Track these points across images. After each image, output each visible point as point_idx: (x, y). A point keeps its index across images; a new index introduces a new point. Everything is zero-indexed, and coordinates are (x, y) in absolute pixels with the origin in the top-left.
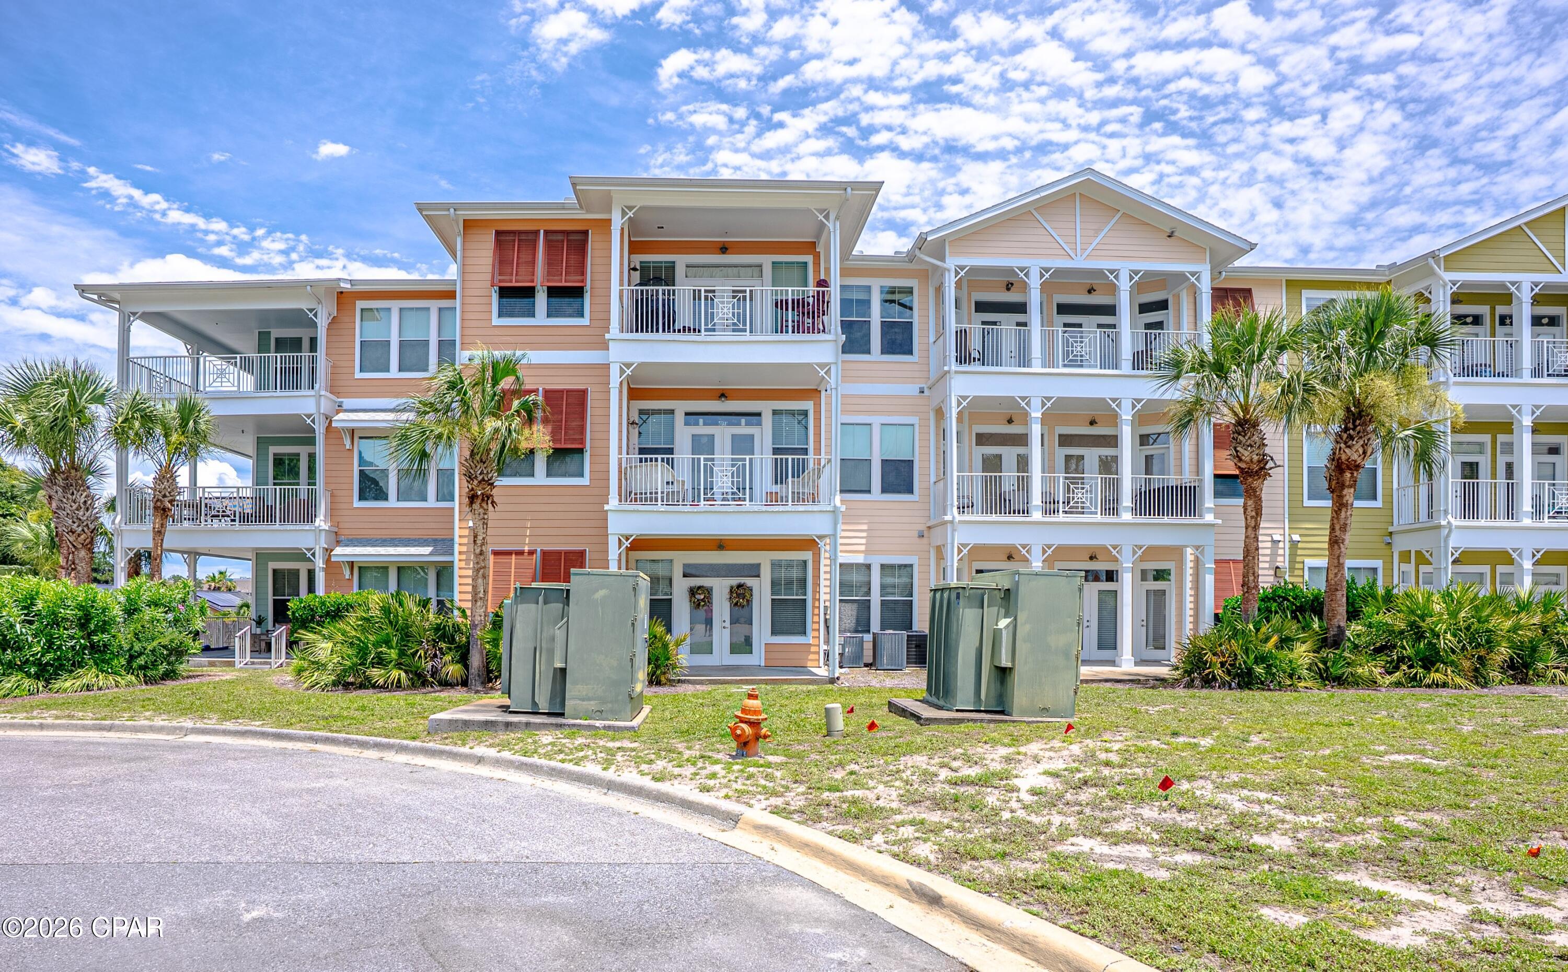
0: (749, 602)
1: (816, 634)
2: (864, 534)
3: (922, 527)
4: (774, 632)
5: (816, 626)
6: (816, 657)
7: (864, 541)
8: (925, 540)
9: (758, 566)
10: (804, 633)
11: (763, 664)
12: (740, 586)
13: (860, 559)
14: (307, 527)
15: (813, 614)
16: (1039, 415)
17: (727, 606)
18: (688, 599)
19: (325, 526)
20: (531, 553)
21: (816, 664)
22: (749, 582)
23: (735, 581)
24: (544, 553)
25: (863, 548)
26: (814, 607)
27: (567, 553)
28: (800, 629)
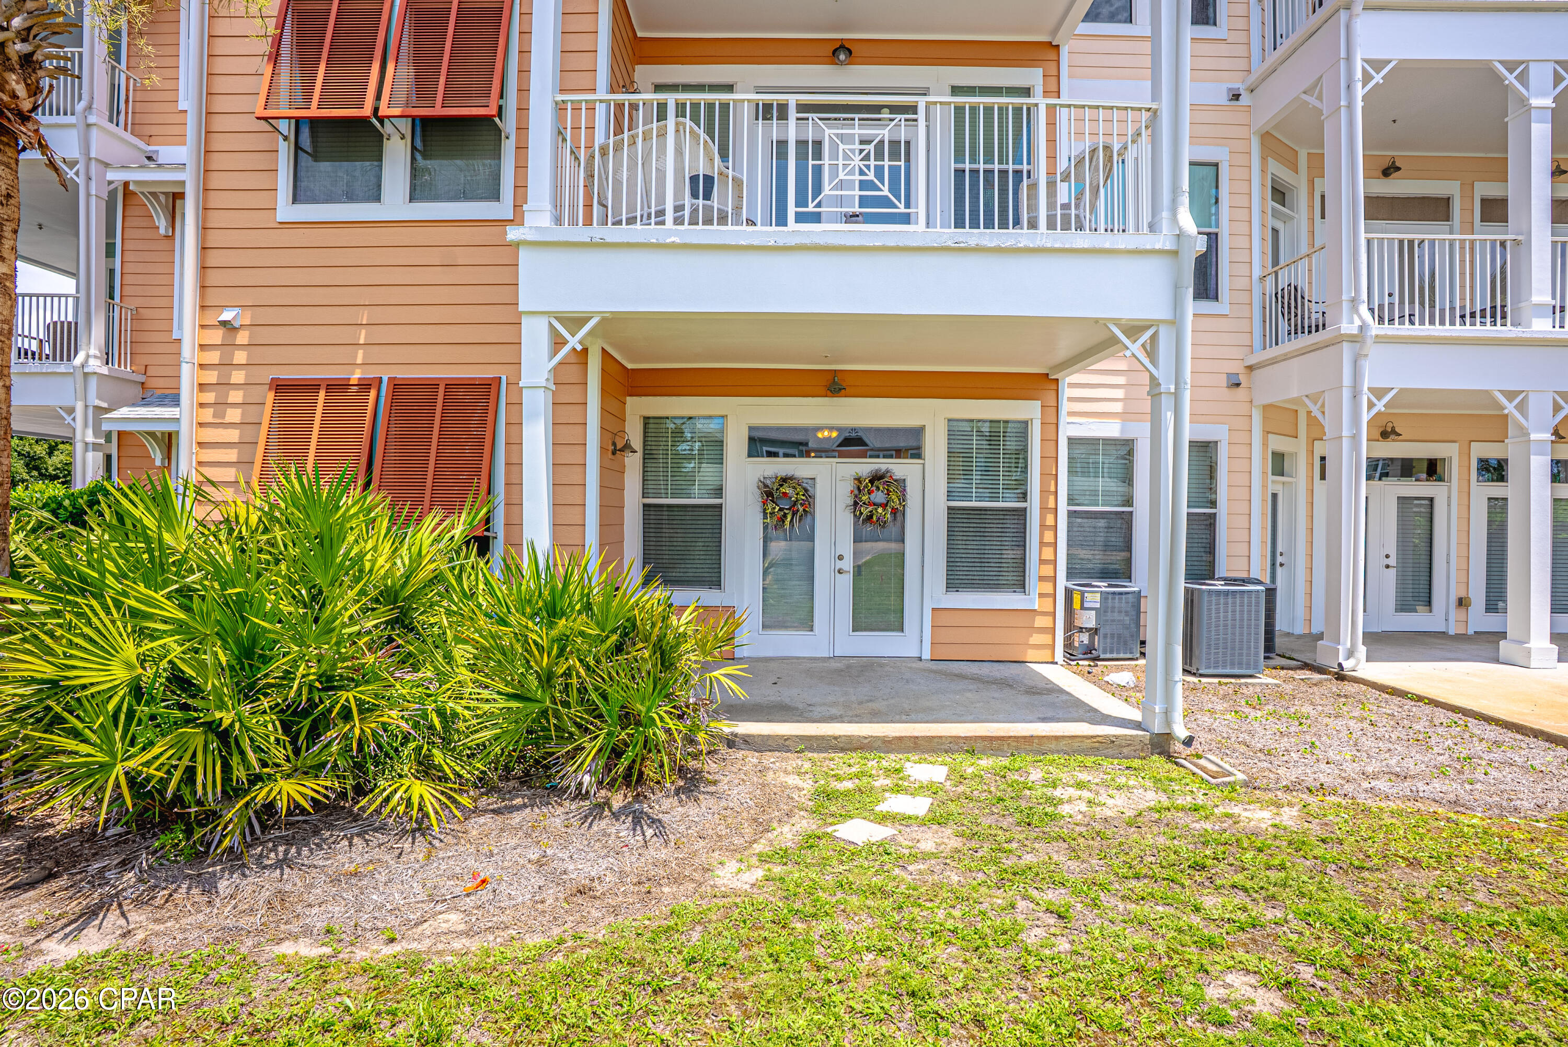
0: (898, 514)
1: (1047, 588)
2: (1121, 380)
3: (1236, 367)
4: (952, 585)
5: (1047, 570)
6: (1045, 639)
7: (1119, 393)
8: (1241, 393)
9: (918, 432)
10: (1021, 585)
11: (926, 655)
12: (876, 478)
13: (1112, 430)
14: (62, 369)
15: (1042, 544)
16: (1548, 102)
17: (846, 521)
18: (758, 508)
19: (96, 365)
20: (365, 386)
21: (1045, 655)
22: (899, 468)
23: (865, 467)
24: (397, 386)
25: (1118, 407)
26: (1043, 526)
27: (452, 386)
28: (1011, 577)
